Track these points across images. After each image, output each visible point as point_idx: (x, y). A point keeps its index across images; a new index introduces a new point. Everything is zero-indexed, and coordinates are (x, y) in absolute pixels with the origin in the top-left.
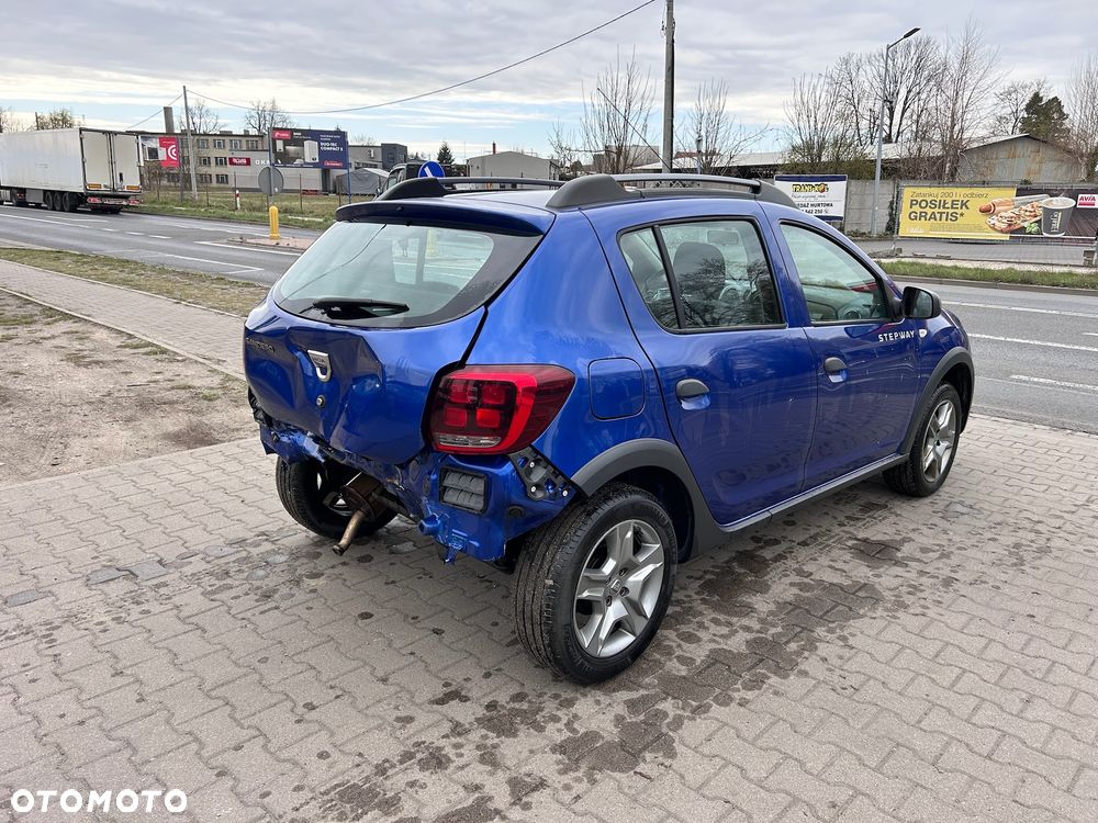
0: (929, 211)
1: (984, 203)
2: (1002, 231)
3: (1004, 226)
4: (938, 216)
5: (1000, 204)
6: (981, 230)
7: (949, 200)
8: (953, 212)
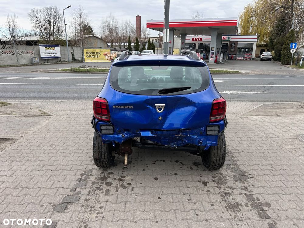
0: (91, 55)
1: (104, 53)
2: (109, 60)
3: (109, 59)
4: (94, 56)
5: (108, 53)
6: (104, 60)
7: (96, 52)
8: (97, 55)
